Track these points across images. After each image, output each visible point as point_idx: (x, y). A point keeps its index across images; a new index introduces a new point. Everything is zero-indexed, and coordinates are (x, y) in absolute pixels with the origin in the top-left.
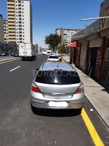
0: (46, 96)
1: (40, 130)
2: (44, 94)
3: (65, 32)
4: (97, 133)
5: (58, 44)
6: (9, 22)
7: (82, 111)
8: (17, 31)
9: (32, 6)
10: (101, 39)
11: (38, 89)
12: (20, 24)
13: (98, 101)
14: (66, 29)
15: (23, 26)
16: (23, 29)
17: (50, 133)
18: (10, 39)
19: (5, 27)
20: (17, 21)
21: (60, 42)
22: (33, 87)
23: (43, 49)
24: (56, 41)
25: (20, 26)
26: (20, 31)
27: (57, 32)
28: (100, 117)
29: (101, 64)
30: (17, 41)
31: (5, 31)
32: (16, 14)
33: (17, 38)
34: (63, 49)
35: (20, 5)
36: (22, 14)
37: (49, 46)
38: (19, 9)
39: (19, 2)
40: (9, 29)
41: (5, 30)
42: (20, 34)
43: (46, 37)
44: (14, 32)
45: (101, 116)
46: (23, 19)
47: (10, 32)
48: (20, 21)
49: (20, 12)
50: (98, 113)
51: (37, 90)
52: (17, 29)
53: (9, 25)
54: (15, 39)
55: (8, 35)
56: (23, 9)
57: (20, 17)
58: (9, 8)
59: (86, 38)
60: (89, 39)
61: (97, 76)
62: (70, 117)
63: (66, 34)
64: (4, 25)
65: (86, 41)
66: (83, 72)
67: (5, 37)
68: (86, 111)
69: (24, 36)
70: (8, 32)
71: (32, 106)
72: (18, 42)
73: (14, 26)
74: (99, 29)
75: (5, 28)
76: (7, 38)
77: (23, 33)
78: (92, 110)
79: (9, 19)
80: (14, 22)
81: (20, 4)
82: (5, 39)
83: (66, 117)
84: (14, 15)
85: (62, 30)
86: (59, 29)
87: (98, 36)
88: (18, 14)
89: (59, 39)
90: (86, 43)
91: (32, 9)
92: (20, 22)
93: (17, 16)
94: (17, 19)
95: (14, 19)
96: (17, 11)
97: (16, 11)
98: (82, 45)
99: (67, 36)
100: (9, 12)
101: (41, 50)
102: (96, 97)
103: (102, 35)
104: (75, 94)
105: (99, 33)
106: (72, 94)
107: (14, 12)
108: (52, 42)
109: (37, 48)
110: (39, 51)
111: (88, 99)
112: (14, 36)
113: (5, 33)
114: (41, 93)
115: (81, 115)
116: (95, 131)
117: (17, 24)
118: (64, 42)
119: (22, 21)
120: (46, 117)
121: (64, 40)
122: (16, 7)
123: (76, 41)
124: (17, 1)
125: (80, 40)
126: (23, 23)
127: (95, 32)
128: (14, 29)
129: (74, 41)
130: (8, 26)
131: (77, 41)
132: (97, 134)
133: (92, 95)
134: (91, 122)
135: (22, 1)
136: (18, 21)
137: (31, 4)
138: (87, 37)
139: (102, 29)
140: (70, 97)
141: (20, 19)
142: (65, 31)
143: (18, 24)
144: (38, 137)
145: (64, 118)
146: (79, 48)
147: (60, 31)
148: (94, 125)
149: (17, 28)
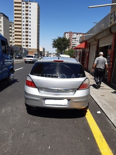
0: (42, 92)
1: (32, 132)
2: (40, 89)
3: (75, 36)
4: (104, 138)
5: (66, 48)
6: (15, 24)
7: (87, 113)
8: (23, 34)
9: (39, 8)
10: (113, 36)
11: (34, 83)
12: (27, 27)
13: (106, 103)
14: (75, 33)
15: (30, 29)
16: (30, 32)
17: (43, 136)
18: (16, 42)
19: (11, 29)
20: (23, 23)
21: (68, 46)
22: (27, 81)
23: (50, 54)
24: (65, 44)
25: (27, 29)
26: (27, 34)
27: (65, 36)
28: (109, 121)
29: (111, 63)
30: (23, 44)
31: (11, 34)
32: (23, 16)
33: (23, 41)
34: (71, 54)
35: (27, 7)
36: (29, 16)
37: (56, 50)
38: (26, 10)
39: (26, 4)
40: (16, 32)
41: (11, 32)
42: (27, 37)
43: (53, 40)
44: (20, 35)
45: (110, 119)
46: (30, 22)
47: (16, 35)
48: (27, 23)
49: (27, 14)
50: (106, 115)
51: (32, 84)
52: (24, 32)
53: (16, 28)
54: (21, 42)
55: (14, 38)
56: (30, 11)
57: (27, 20)
58: (15, 10)
59: (95, 37)
60: (99, 37)
61: (107, 78)
62: (72, 119)
63: (75, 38)
64: (10, 28)
65: (95, 40)
66: (92, 74)
67: (11, 41)
68: (92, 114)
69: (30, 39)
70: (14, 35)
71: (26, 105)
72: (24, 46)
73: (20, 28)
74: (111, 23)
75: (10, 31)
76: (13, 41)
77: (30, 36)
78: (99, 112)
79: (15, 21)
80: (20, 25)
81: (27, 5)
82: (11, 42)
83: (67, 119)
84: (20, 17)
85: (71, 34)
86: (68, 33)
87: (109, 33)
88: (25, 16)
89: (67, 42)
90: (96, 42)
91: (39, 11)
92: (27, 25)
93: (24, 18)
94: (24, 21)
95: (20, 21)
96: (25, 13)
97: (23, 13)
98: (91, 46)
99: (76, 40)
100: (15, 14)
101: (48, 54)
102: (105, 99)
103: (113, 31)
104: (77, 90)
105: (110, 28)
106: (74, 90)
107: (20, 14)
108: (60, 45)
109: (44, 53)
110: (46, 55)
111: (95, 101)
112: (21, 39)
113: (11, 36)
114: (37, 88)
115: (86, 117)
116: (102, 136)
117: (23, 27)
118: (73, 46)
119: (29, 24)
120: (43, 118)
121: (73, 44)
122: (23, 9)
123: (84, 41)
124: (25, 3)
125: (89, 40)
126: (30, 25)
127: (106, 28)
128: (20, 32)
129: (83, 42)
130: (14, 28)
131: (86, 42)
132: (104, 140)
133: (100, 96)
134: (98, 126)
135: (29, 3)
136: (25, 23)
137: (38, 6)
138: (97, 35)
139: (113, 23)
140: (72, 93)
141: (27, 21)
142: (74, 34)
143: (25, 27)
144: (28, 140)
145: (64, 120)
146: (88, 49)
147: (68, 35)
148: (100, 130)
149: (23, 30)
